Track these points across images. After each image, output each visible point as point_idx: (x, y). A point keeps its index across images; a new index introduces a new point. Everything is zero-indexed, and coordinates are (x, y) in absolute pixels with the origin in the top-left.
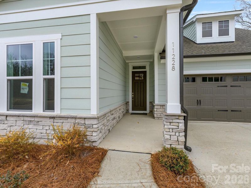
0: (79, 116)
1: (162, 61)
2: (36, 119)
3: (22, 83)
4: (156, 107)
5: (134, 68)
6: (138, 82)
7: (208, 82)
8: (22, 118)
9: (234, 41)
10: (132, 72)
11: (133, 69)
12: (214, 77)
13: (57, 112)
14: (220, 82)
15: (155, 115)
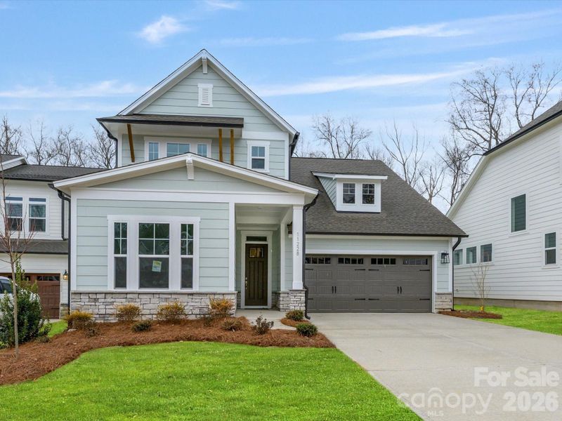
0: (219, 292)
1: (290, 236)
2: (174, 296)
3: (154, 261)
4: (281, 295)
5: (249, 238)
6: (254, 262)
7: (344, 265)
8: (157, 296)
9: (380, 211)
10: (246, 244)
11: (247, 240)
12: (351, 258)
13: (195, 289)
14: (357, 265)
15: (281, 306)
